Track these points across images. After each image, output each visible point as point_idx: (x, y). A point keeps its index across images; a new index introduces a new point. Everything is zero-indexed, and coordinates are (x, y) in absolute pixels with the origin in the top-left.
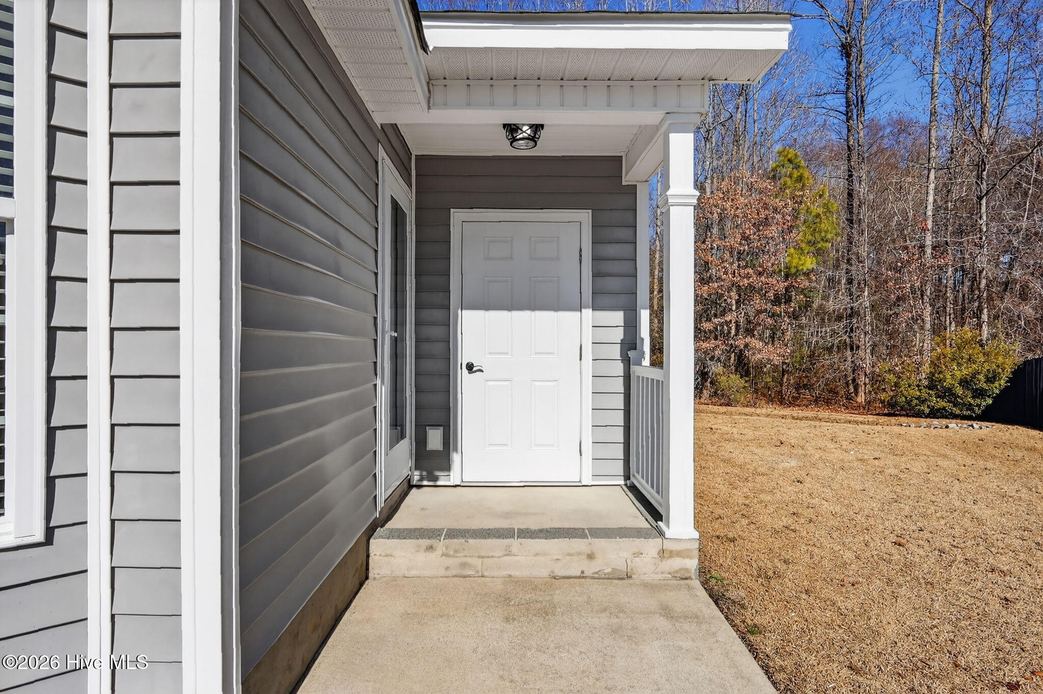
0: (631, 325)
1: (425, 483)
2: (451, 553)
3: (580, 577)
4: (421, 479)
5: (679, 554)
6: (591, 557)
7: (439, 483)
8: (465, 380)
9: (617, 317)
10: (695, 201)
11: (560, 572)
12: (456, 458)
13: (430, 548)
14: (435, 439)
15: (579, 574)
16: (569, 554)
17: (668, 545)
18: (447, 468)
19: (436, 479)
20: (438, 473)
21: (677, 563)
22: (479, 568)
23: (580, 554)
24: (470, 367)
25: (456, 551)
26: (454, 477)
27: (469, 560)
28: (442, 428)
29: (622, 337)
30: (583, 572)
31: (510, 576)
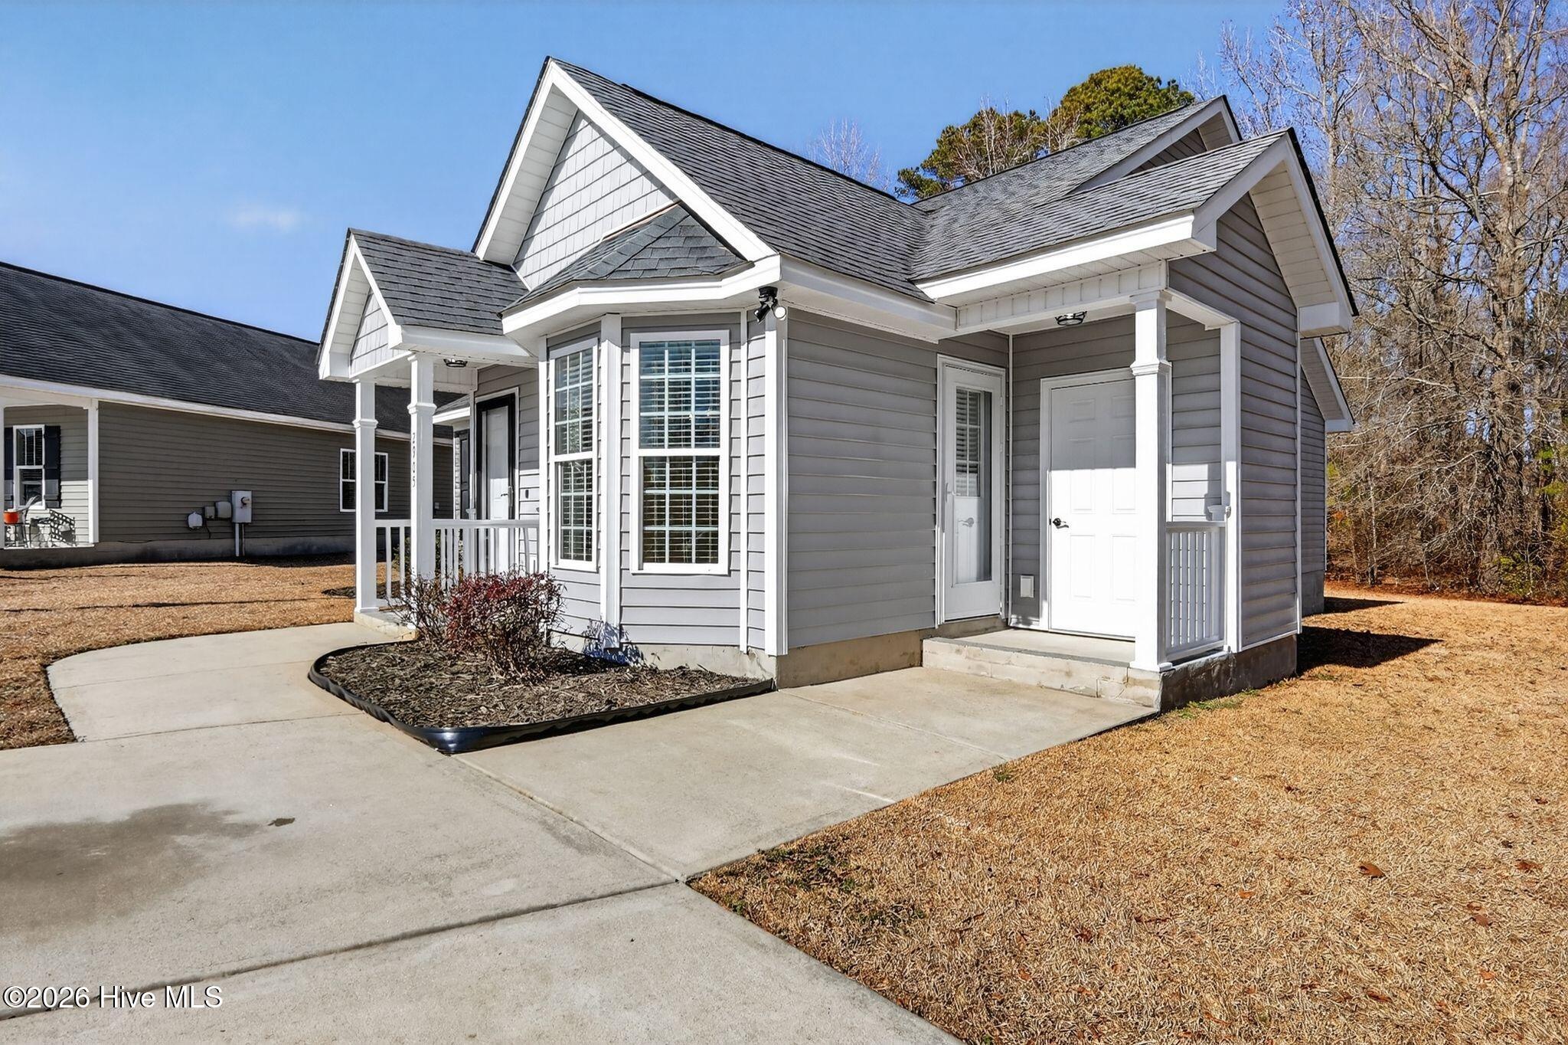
0: (1216, 479)
1: (1021, 626)
2: (972, 656)
3: (1059, 690)
4: (1018, 623)
5: (1141, 683)
6: (1068, 674)
7: (1031, 627)
8: (1055, 535)
9: (1202, 471)
10: (1156, 369)
11: (1045, 684)
12: (1045, 605)
13: (958, 651)
14: (1026, 586)
15: (1059, 687)
16: (1052, 670)
17: (1132, 674)
18: (1038, 615)
19: (1029, 623)
20: (1031, 618)
21: (1140, 691)
22: (989, 671)
23: (1060, 671)
24: (1057, 523)
25: (975, 656)
26: (1042, 623)
27: (984, 664)
28: (1032, 577)
29: (1206, 492)
30: (1062, 686)
31: (1010, 680)
